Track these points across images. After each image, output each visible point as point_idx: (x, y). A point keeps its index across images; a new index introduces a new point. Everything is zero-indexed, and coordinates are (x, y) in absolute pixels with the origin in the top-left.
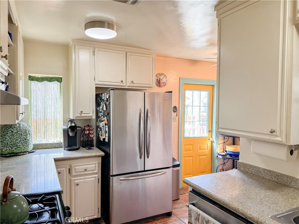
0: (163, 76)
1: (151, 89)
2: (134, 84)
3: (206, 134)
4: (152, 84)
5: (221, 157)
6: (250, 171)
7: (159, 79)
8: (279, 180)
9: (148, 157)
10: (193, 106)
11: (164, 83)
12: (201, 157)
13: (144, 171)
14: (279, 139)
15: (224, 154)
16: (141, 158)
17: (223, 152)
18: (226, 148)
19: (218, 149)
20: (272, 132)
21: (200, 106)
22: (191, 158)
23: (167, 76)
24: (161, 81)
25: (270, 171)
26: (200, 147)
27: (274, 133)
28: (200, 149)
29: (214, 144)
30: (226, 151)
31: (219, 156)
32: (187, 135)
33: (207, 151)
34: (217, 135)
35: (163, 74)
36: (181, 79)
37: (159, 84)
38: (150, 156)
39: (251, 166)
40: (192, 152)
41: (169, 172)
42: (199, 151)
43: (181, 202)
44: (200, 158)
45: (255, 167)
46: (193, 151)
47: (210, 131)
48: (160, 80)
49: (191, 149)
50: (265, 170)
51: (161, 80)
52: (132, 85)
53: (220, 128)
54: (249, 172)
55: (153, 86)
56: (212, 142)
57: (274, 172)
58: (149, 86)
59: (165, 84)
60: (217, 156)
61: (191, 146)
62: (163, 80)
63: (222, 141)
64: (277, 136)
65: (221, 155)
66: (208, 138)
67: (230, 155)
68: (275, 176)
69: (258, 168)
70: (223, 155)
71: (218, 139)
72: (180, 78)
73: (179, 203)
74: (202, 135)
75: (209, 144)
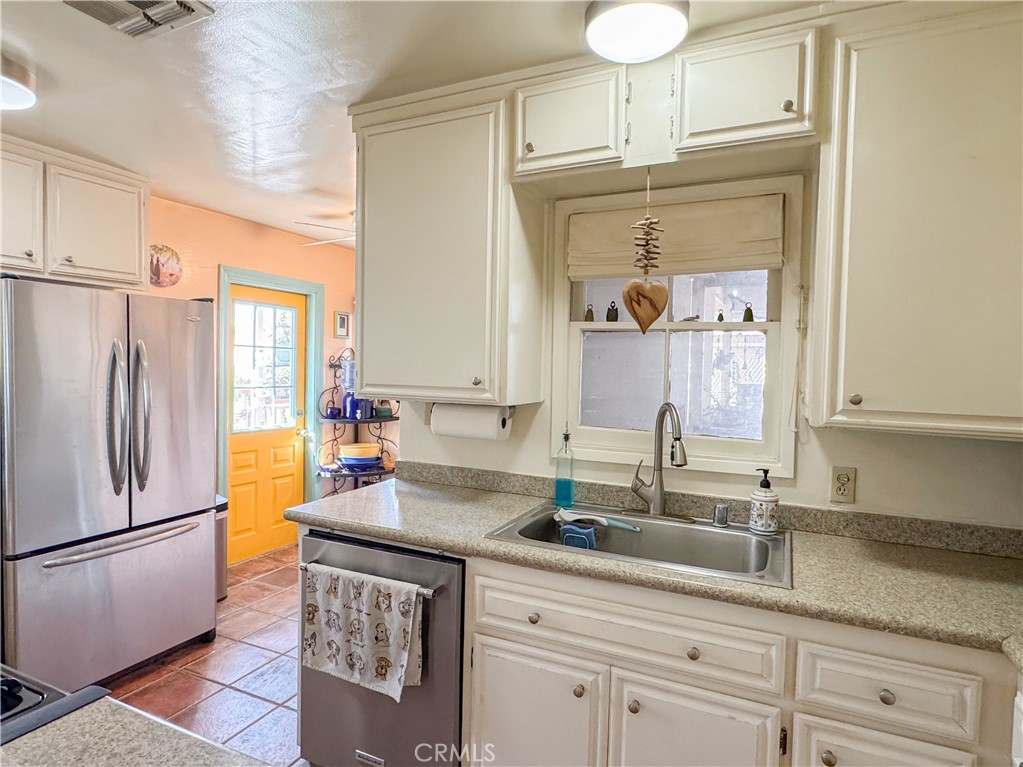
0: (169, 254)
1: (136, 287)
2: (74, 266)
3: (291, 422)
4: (137, 273)
5: (328, 475)
6: (422, 476)
7: (155, 262)
8: (479, 482)
9: (142, 487)
10: (254, 346)
11: (171, 275)
12: (277, 482)
13: (131, 529)
14: (487, 395)
15: (335, 467)
16: (118, 491)
17: (333, 462)
18: (339, 454)
19: (321, 458)
20: (476, 384)
21: (275, 348)
22: (251, 487)
23: (180, 256)
24: (163, 270)
25: (462, 470)
26: (275, 455)
27: (479, 386)
28: (276, 461)
29: (312, 446)
30: (340, 460)
31: (322, 474)
32: (240, 425)
33: (293, 465)
34: (317, 420)
35: (168, 249)
36: (222, 269)
37: (155, 278)
38: (148, 483)
39: (424, 466)
40: (255, 470)
41: (207, 523)
42: (274, 467)
43: (234, 603)
44: (275, 485)
45: (434, 466)
46: (257, 468)
47: (302, 413)
48: (157, 264)
49: (253, 463)
50: (454, 468)
51: (161, 266)
52: (69, 270)
53: (367, 385)
54: (422, 479)
55: (143, 280)
56: (305, 441)
57: (470, 470)
58: (130, 278)
59: (174, 279)
60: (319, 474)
61: (252, 456)
62: (169, 266)
63: (331, 436)
64: (485, 391)
65: (328, 470)
66: (295, 431)
67: (350, 467)
68: (472, 478)
69: (440, 467)
70: (333, 471)
71: (320, 431)
72: (219, 266)
73: (228, 607)
74: (280, 424)
75: (298, 445)
